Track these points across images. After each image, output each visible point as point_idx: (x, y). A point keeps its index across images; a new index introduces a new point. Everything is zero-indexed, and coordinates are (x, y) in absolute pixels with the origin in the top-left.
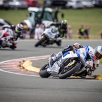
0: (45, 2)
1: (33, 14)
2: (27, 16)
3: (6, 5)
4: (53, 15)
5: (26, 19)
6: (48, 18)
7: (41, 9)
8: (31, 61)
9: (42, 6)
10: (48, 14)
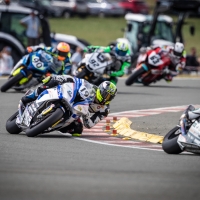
0: (159, 4)
1: (135, 26)
2: (123, 30)
3: (82, 8)
4: (174, 28)
5: (122, 37)
6: (164, 35)
7: (150, 18)
8: (130, 119)
9: (152, 12)
10: (164, 28)
